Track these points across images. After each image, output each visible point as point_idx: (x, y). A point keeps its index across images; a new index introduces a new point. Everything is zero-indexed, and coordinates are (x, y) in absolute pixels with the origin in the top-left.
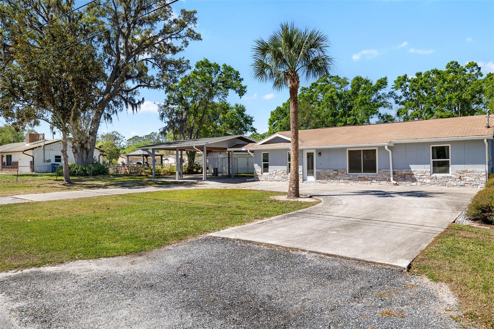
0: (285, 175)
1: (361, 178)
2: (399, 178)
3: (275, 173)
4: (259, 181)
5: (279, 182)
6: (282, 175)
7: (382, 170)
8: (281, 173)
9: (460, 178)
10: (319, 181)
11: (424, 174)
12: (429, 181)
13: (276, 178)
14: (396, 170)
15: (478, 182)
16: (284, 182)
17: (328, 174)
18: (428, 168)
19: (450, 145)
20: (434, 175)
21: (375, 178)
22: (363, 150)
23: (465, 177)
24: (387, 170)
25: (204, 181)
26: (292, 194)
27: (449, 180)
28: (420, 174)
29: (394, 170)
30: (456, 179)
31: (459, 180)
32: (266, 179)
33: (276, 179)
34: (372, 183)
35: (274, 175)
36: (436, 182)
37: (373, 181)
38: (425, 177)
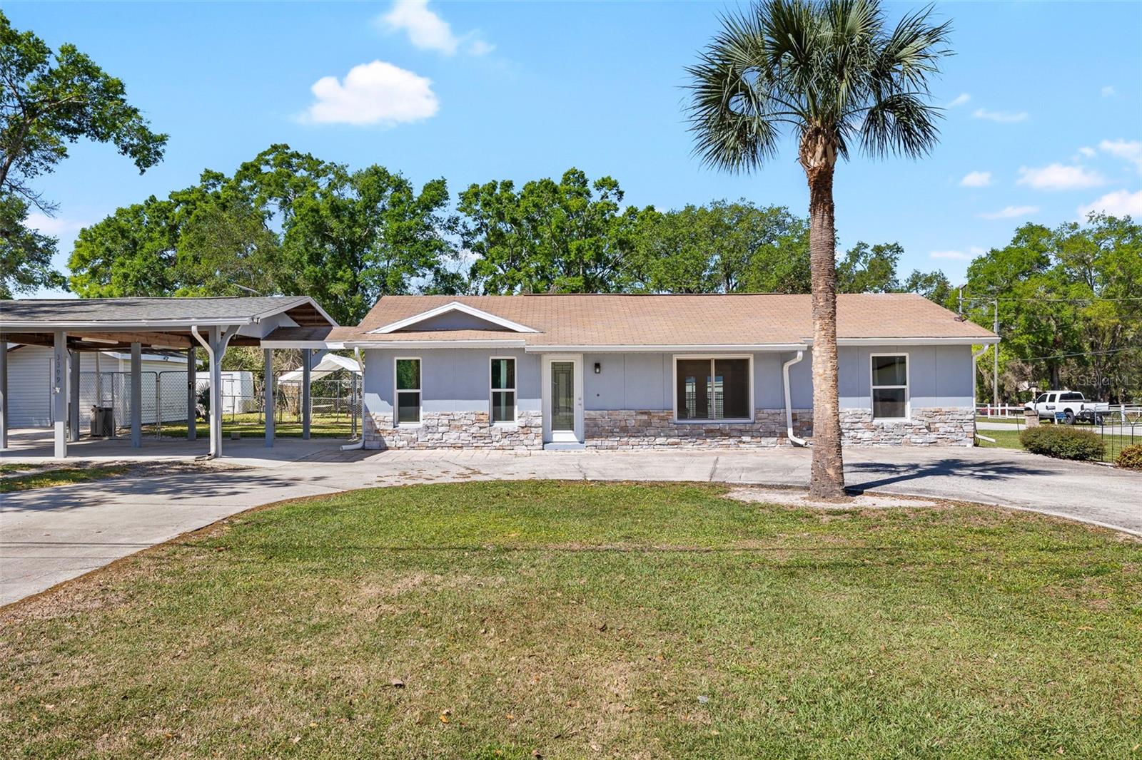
0: (481, 428)
1: (712, 431)
2: (804, 429)
3: (447, 422)
4: (387, 449)
5: (459, 451)
6: (474, 430)
7: (765, 411)
8: (470, 422)
9: (928, 428)
10: (594, 442)
11: (858, 420)
12: (868, 435)
13: (452, 437)
14: (798, 411)
15: (960, 434)
16: (479, 451)
17: (623, 424)
18: (865, 405)
19: (907, 355)
20: (877, 421)
21: (748, 431)
22: (717, 361)
23: (937, 425)
24: (777, 411)
25: (216, 456)
26: (837, 488)
27: (908, 431)
28: (850, 420)
29: (795, 411)
30: (920, 429)
31: (926, 431)
32: (413, 444)
33: (452, 441)
34: (741, 445)
35: (441, 429)
36: (882, 437)
37: (745, 439)
38: (860, 425)
